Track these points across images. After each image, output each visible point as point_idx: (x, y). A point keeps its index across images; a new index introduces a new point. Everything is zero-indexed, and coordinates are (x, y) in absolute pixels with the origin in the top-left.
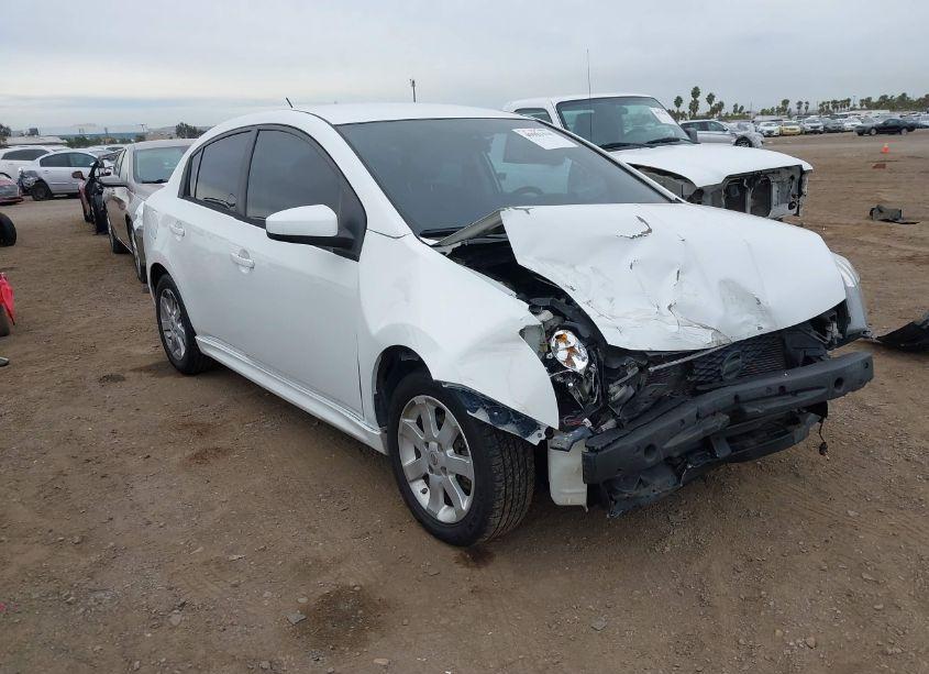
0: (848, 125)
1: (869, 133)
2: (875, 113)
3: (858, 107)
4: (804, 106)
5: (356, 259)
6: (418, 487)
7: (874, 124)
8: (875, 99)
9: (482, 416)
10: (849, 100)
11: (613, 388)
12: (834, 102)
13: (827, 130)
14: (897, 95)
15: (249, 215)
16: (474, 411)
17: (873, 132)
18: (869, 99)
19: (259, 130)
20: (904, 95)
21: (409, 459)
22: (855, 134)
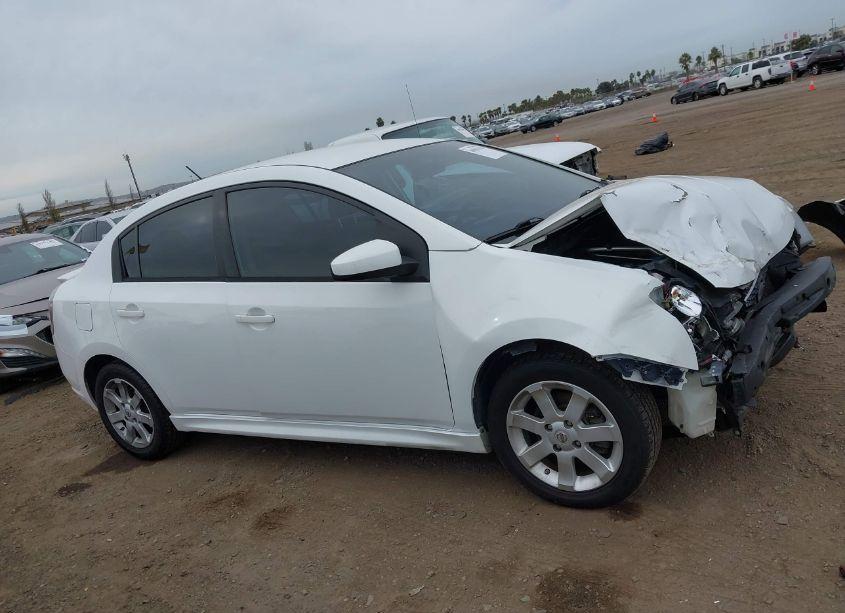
0: (511, 127)
1: (530, 129)
2: (524, 115)
3: (508, 112)
4: (467, 119)
5: (426, 279)
6: (539, 471)
7: (532, 122)
8: (518, 105)
9: (635, 377)
10: (499, 108)
11: (728, 323)
12: (489, 112)
13: (497, 135)
14: (533, 98)
15: (243, 275)
16: (629, 375)
17: (534, 128)
18: (514, 105)
19: (227, 193)
20: (538, 97)
21: (521, 449)
22: (520, 132)
